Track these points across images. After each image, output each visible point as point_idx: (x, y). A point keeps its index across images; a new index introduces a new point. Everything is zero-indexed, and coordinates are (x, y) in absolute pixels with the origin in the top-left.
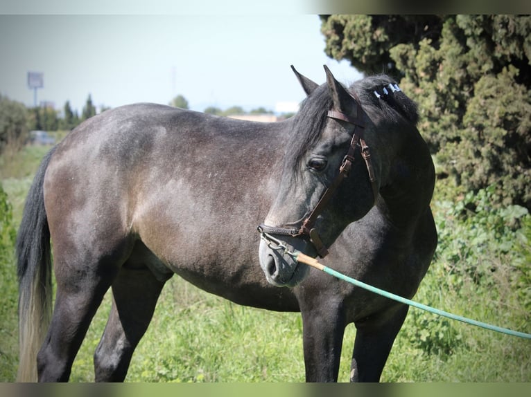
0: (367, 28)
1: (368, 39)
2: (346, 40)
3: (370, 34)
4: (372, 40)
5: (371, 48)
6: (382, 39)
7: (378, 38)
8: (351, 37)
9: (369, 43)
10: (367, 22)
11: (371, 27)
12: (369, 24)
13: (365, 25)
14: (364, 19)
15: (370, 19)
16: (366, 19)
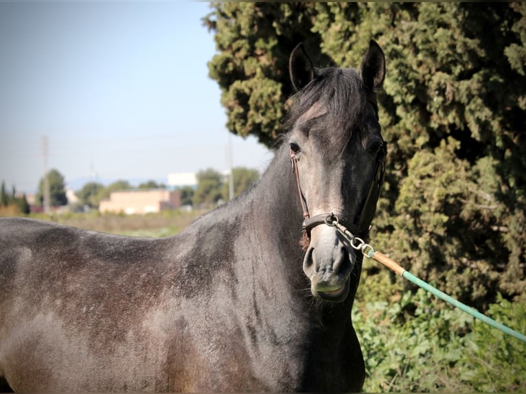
0: (277, 97)
1: (279, 111)
2: (252, 112)
3: (280, 104)
8: (257, 109)
9: (279, 115)
10: (276, 90)
11: (281, 96)
12: (279, 93)
13: (274, 93)
14: (273, 86)
15: (280, 85)
16: (275, 87)
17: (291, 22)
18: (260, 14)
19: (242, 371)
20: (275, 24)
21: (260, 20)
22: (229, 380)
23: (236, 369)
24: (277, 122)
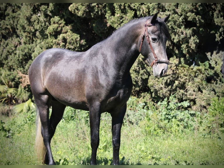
0: (78, 39)
1: (78, 44)
2: (67, 44)
3: (79, 42)
4: (80, 44)
5: (79, 47)
6: (83, 44)
7: (82, 44)
8: (70, 43)
9: (78, 45)
10: (78, 37)
11: (80, 39)
12: (79, 38)
13: (77, 38)
14: (76, 36)
15: (79, 35)
16: (77, 36)
17: (96, 14)
18: (88, 10)
19: (97, 82)
20: (92, 14)
21: (87, 12)
22: (94, 84)
23: (95, 81)
24: (77, 48)
